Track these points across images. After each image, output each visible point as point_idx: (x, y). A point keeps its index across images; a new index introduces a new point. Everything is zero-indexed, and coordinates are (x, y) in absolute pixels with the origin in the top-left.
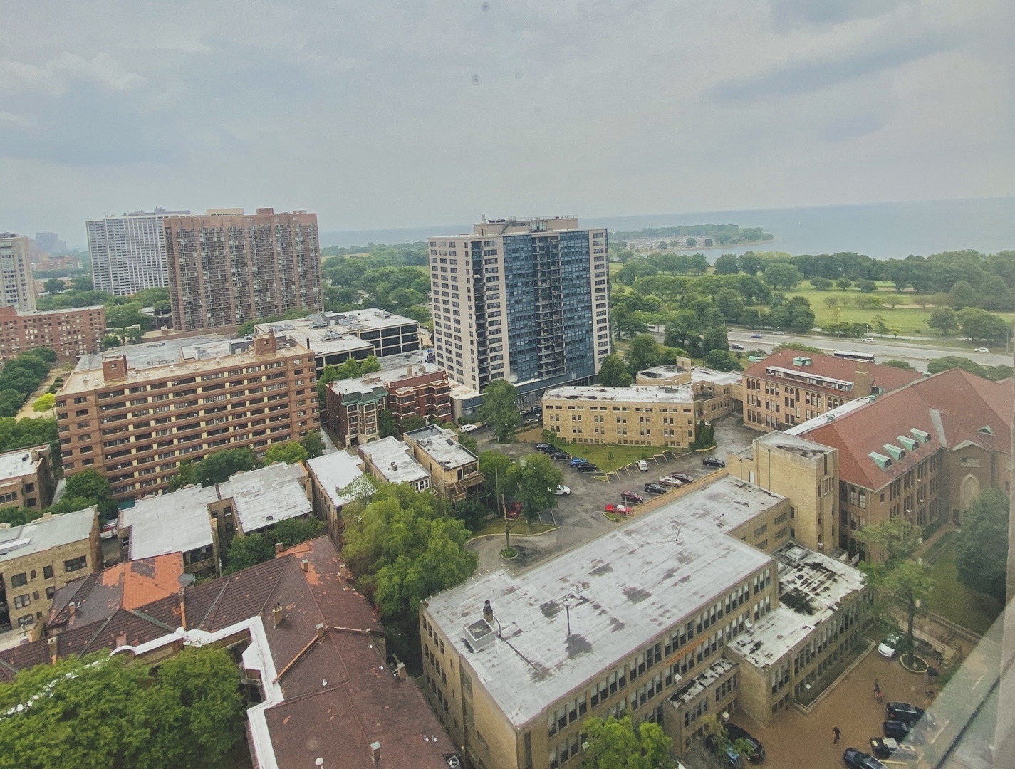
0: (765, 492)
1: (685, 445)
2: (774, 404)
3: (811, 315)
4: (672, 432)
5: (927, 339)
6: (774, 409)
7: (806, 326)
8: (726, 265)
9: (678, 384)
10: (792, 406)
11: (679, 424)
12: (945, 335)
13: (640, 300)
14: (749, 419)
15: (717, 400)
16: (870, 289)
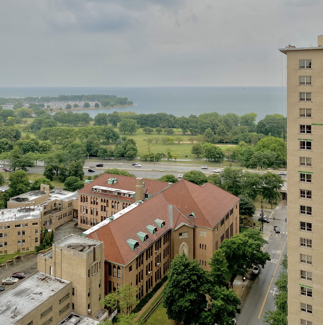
0: (58, 280)
1: (32, 249)
2: (95, 211)
3: (135, 150)
4: (24, 241)
5: (190, 160)
6: (95, 214)
7: (132, 156)
8: (101, 120)
9: (35, 204)
10: (105, 211)
11: (29, 234)
12: (198, 157)
13: (37, 144)
14: (81, 222)
15: (63, 212)
16: (171, 133)
